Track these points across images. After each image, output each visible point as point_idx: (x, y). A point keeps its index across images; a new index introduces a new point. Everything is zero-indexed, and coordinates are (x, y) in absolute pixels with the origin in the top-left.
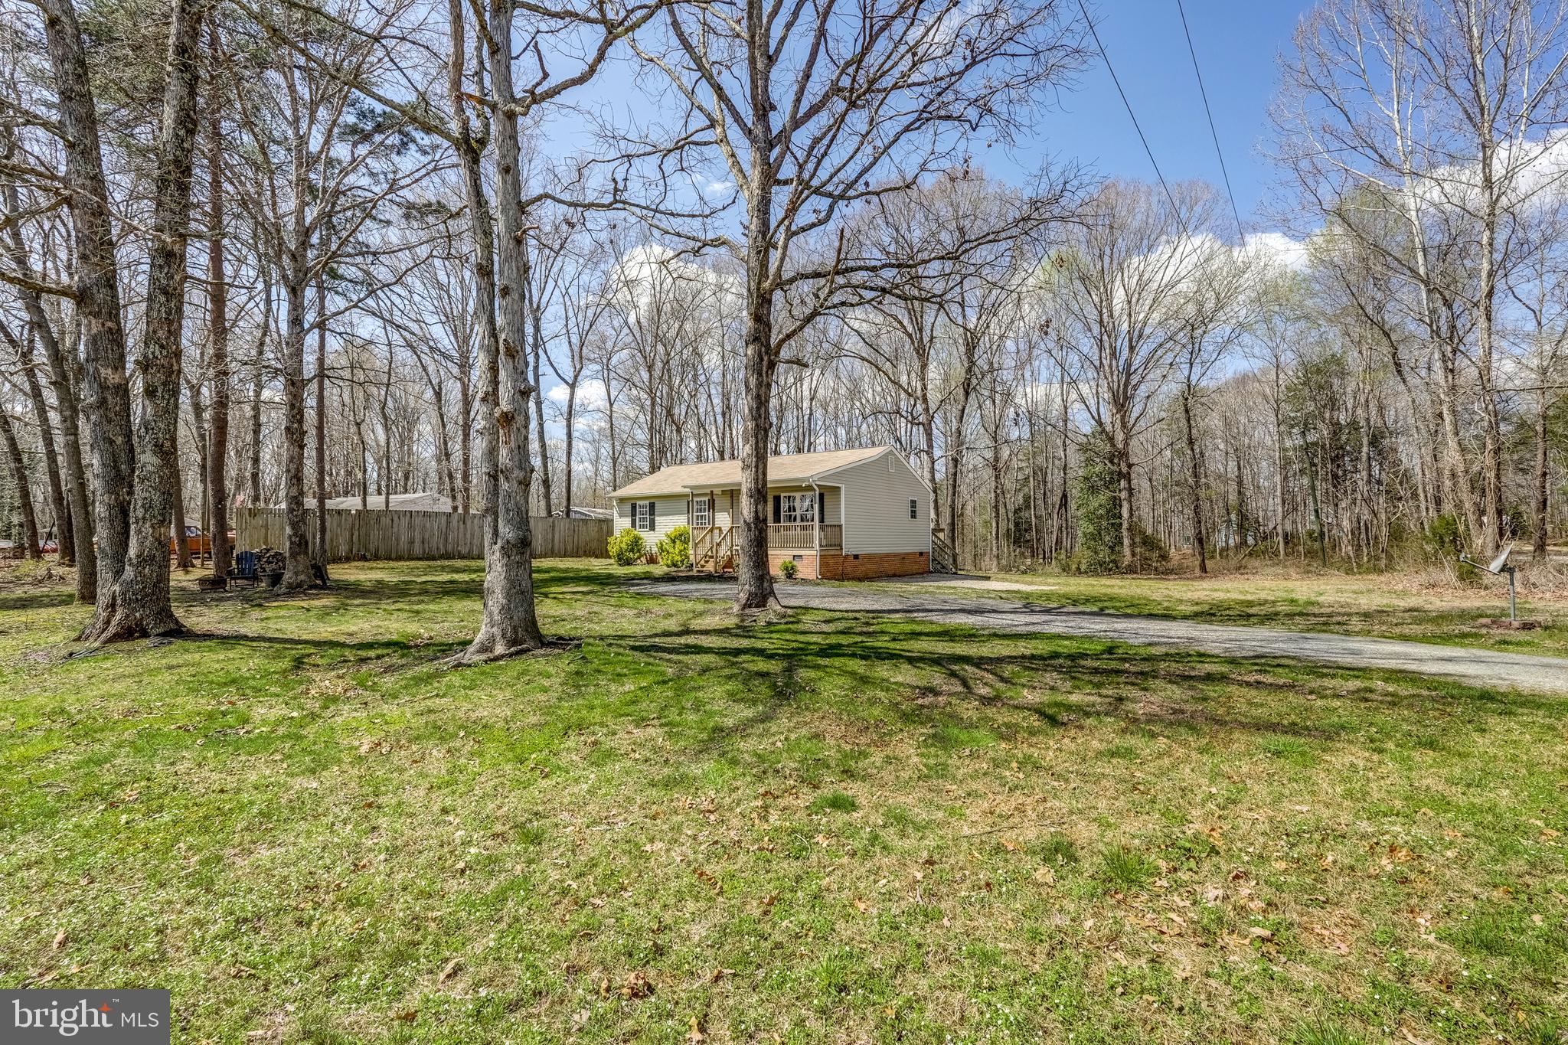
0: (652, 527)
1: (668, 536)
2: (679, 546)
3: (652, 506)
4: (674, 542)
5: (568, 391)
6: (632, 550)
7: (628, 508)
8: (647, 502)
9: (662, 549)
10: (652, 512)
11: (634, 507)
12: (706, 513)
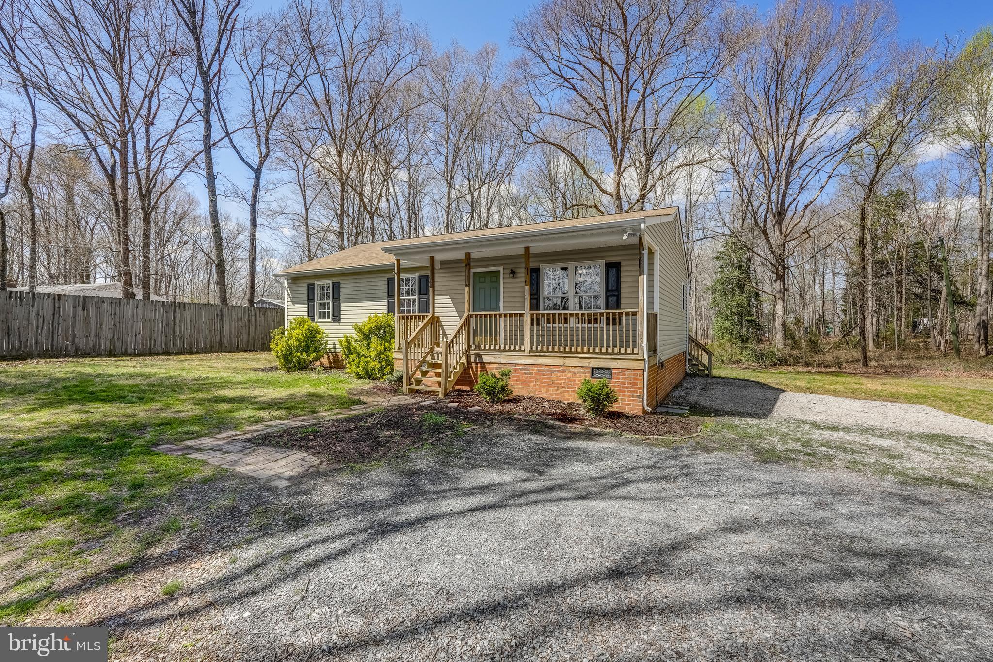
0: (337, 318)
1: (359, 330)
2: (376, 345)
3: (336, 287)
4: (367, 338)
5: (252, 175)
6: (306, 349)
7: (303, 290)
8: (329, 282)
9: (349, 350)
10: (337, 298)
11: (311, 289)
12: (416, 297)
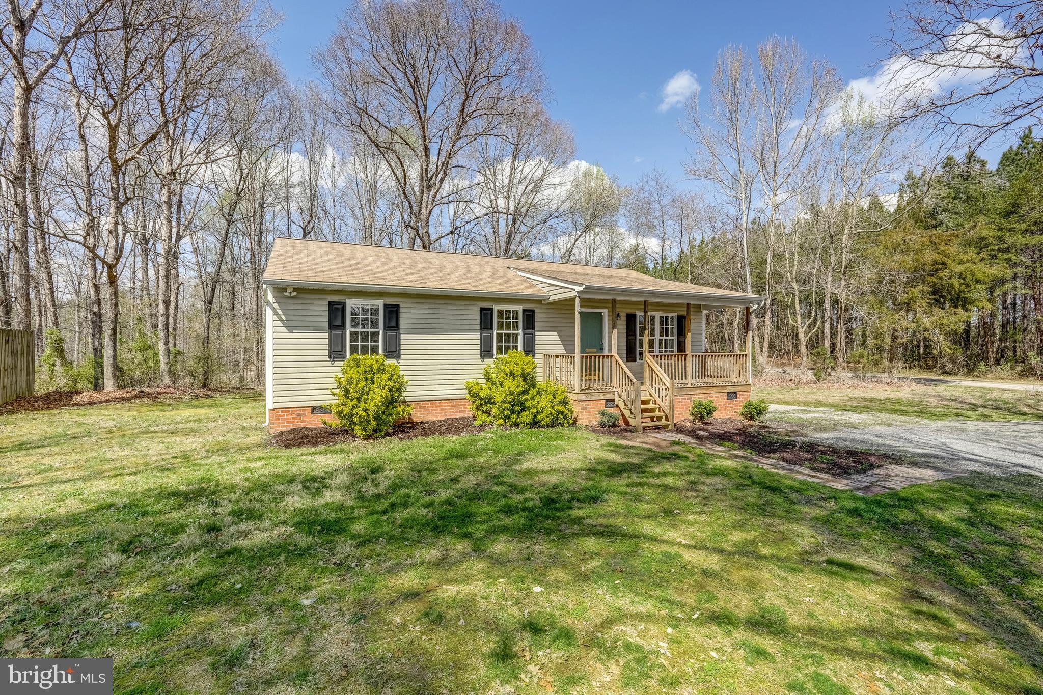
0: (394, 354)
3: (392, 312)
7: (316, 309)
8: (377, 303)
10: (393, 327)
11: (335, 309)
12: (520, 332)
